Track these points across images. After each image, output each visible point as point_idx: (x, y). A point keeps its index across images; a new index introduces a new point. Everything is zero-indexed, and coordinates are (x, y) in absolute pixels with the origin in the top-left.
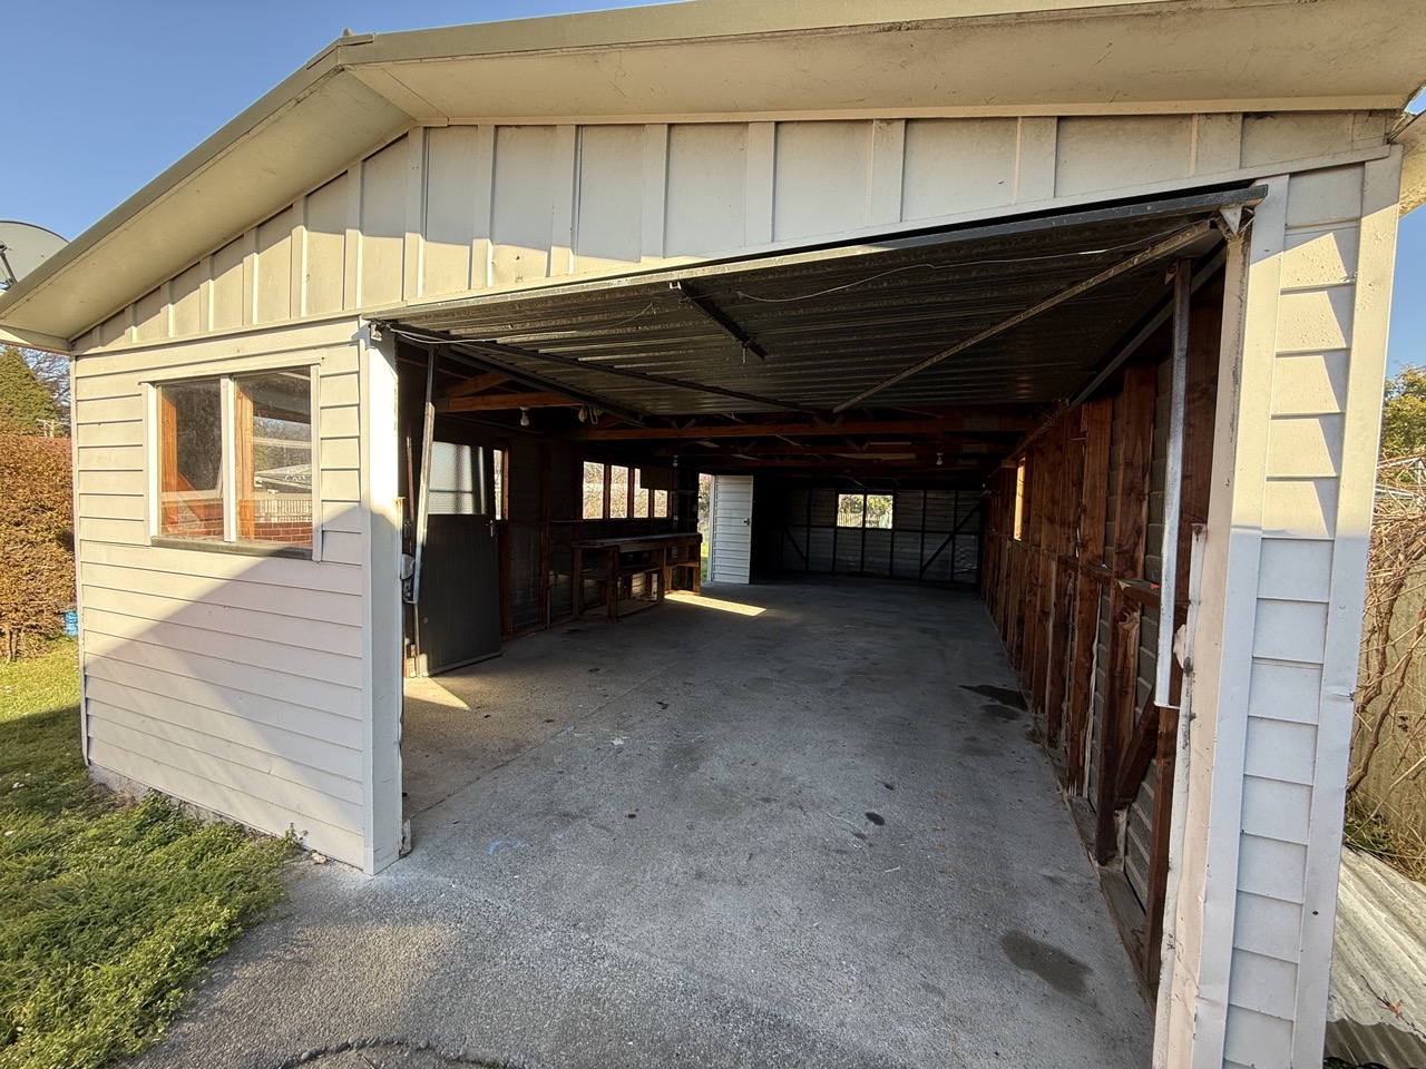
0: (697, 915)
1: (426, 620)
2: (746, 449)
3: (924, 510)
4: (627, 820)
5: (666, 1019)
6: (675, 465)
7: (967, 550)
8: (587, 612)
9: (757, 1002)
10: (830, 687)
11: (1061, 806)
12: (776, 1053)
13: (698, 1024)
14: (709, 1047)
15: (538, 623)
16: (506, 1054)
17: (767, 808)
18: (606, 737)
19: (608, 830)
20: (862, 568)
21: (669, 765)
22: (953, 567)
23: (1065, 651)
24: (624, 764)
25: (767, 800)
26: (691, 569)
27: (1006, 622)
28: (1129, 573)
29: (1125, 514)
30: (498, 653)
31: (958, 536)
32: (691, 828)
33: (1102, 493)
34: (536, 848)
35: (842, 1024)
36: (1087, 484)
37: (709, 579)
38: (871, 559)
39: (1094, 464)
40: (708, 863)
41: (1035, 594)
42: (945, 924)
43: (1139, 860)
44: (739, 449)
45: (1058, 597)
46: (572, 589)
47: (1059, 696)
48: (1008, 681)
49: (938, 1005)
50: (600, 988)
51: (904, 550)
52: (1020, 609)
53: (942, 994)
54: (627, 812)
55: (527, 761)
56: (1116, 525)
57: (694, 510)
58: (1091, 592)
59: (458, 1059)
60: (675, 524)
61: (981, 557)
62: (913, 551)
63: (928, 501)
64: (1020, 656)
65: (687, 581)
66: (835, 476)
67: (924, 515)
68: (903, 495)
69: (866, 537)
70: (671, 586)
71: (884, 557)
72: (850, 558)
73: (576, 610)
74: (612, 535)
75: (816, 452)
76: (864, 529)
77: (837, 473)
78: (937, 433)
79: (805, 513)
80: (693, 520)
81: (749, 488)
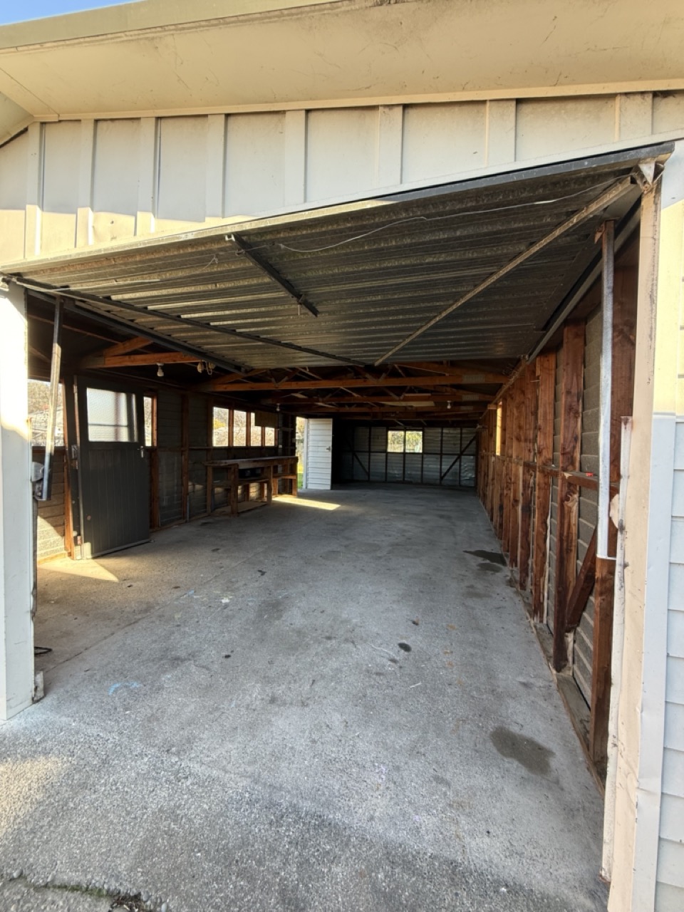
0: (267, 734)
1: (89, 518)
2: (325, 399)
3: (442, 440)
4: (224, 660)
5: (232, 828)
6: (278, 410)
7: (468, 466)
8: (217, 510)
9: (306, 805)
10: (379, 555)
11: (530, 631)
12: (318, 850)
13: (257, 830)
14: (264, 851)
15: (180, 518)
16: (89, 877)
17: (329, 644)
18: (219, 597)
19: (208, 669)
20: (404, 477)
21: (261, 616)
22: (460, 476)
23: (529, 525)
24: (227, 617)
25: (329, 638)
26: (291, 480)
27: (492, 509)
28: (570, 468)
29: (567, 427)
30: (148, 540)
31: (463, 457)
32: (271, 663)
33: (550, 417)
34: (148, 687)
35: (372, 818)
36: (541, 411)
37: (304, 487)
38: (409, 472)
39: (545, 396)
40: (280, 690)
41: (510, 489)
42: (452, 725)
43: (583, 669)
44: (320, 399)
45: (524, 489)
46: (206, 495)
47: (527, 555)
48: (494, 547)
49: (445, 794)
50: (180, 805)
51: (430, 466)
52: (501, 500)
53: (448, 784)
54: (224, 654)
55: (154, 619)
56: (560, 438)
57: (293, 441)
58: (545, 484)
59: (46, 886)
60: (280, 451)
61: (477, 469)
62: (435, 466)
63: (444, 435)
64: (501, 531)
65: (288, 488)
66: (384, 419)
67: (442, 444)
68: (428, 431)
69: (406, 458)
70: (277, 491)
71: (417, 471)
72: (396, 472)
73: (209, 509)
74: (235, 458)
75: (370, 401)
76: (404, 454)
77: (386, 417)
78: (446, 386)
79: (367, 444)
80: (293, 448)
81: (330, 427)
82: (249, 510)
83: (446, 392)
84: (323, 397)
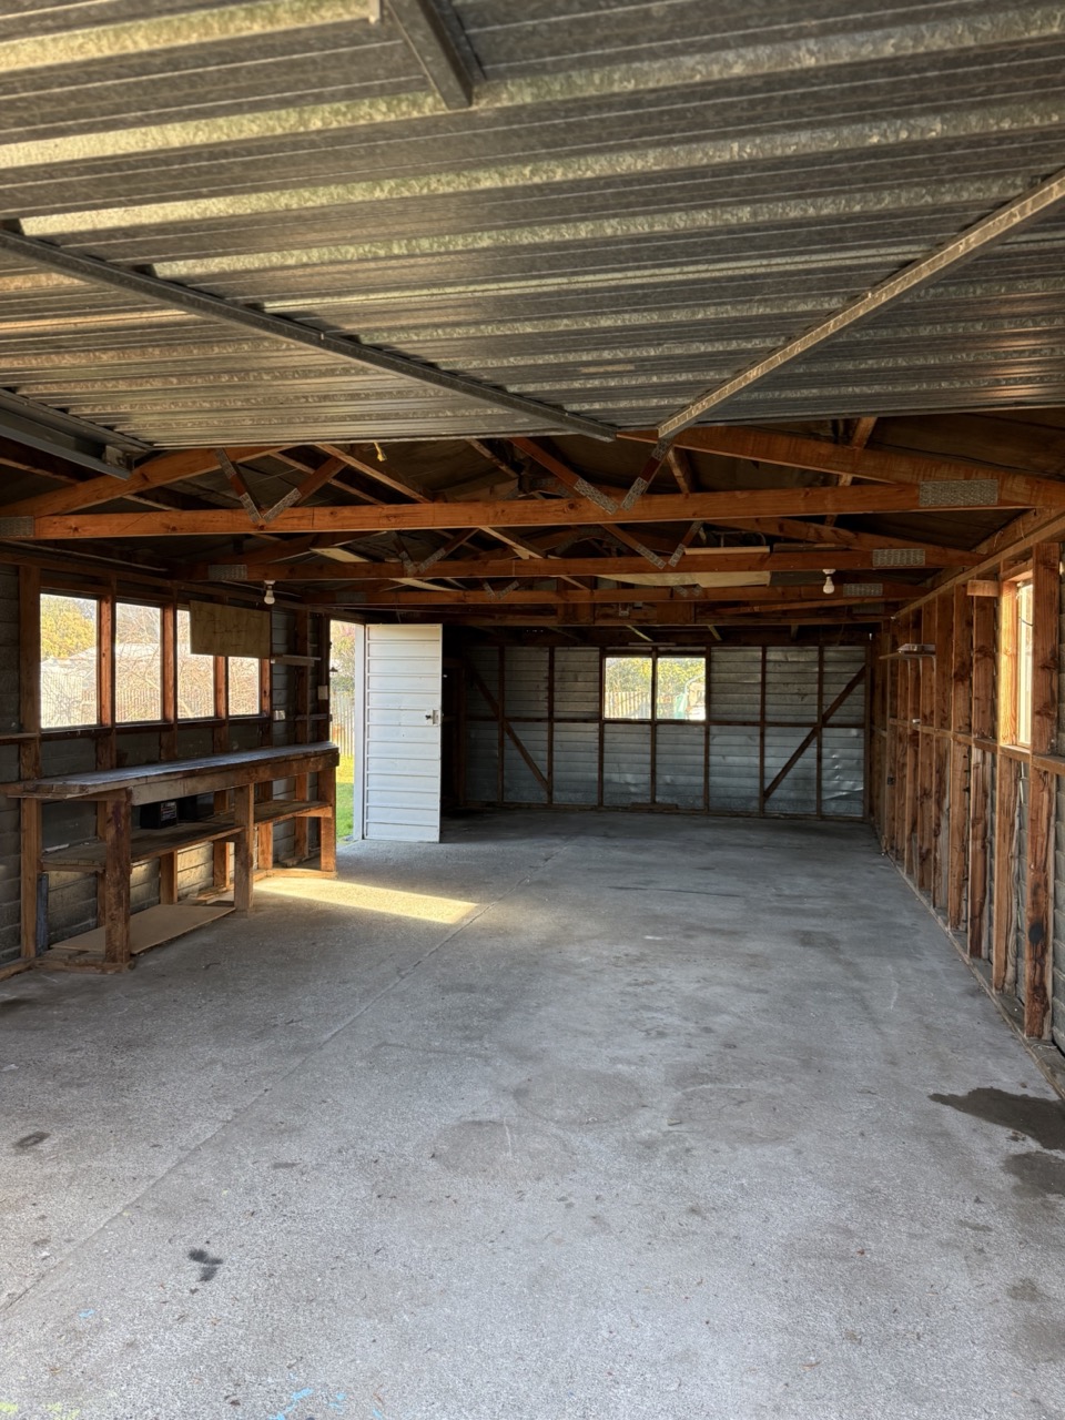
2: (423, 566)
3: (764, 684)
6: (269, 600)
7: (844, 757)
8: (57, 947)
20: (654, 794)
22: (819, 789)
26: (317, 822)
31: (826, 731)
37: (356, 839)
38: (668, 778)
44: (410, 566)
46: (17, 894)
51: (730, 759)
57: (322, 696)
60: (278, 730)
62: (745, 760)
63: (769, 667)
65: (304, 848)
66: (601, 623)
67: (763, 694)
68: (725, 655)
69: (660, 738)
70: (270, 858)
71: (692, 774)
72: (629, 778)
73: (28, 945)
74: (121, 763)
75: (567, 569)
76: (654, 723)
77: (606, 616)
78: (821, 520)
79: (544, 695)
80: (321, 717)
81: (434, 651)
82: (172, 941)
83: (820, 539)
84: (418, 557)
